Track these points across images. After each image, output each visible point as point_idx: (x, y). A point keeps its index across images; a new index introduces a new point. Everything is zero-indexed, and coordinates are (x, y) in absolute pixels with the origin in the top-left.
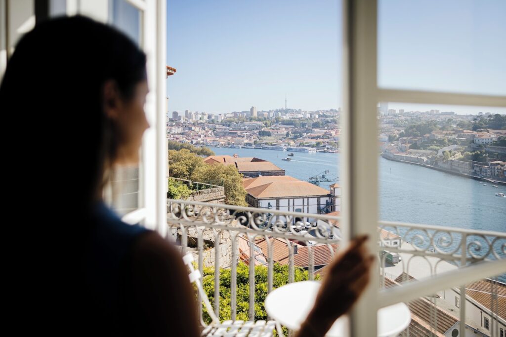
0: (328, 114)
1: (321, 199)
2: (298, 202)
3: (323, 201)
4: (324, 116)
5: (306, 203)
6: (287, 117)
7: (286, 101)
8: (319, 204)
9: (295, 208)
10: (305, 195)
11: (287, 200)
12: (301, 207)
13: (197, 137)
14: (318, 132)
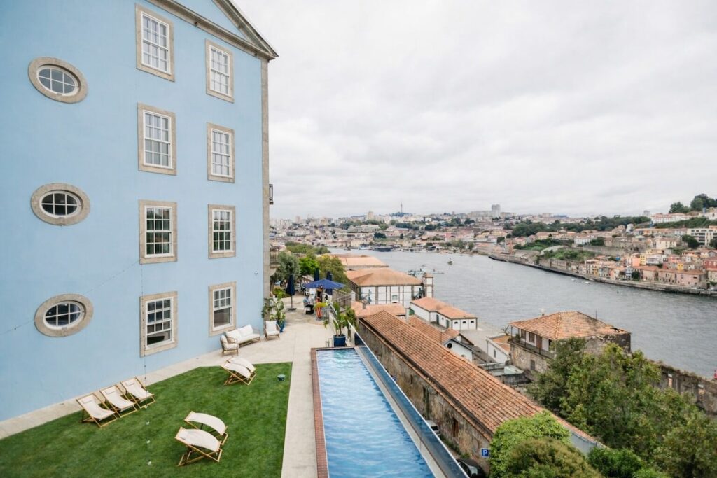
0: (441, 218)
1: (415, 287)
2: (395, 289)
3: (417, 289)
4: (438, 219)
5: (401, 290)
6: (401, 220)
7: (401, 206)
8: (413, 292)
9: (392, 294)
10: (400, 283)
11: (385, 288)
12: (398, 294)
13: (318, 239)
14: (429, 234)
